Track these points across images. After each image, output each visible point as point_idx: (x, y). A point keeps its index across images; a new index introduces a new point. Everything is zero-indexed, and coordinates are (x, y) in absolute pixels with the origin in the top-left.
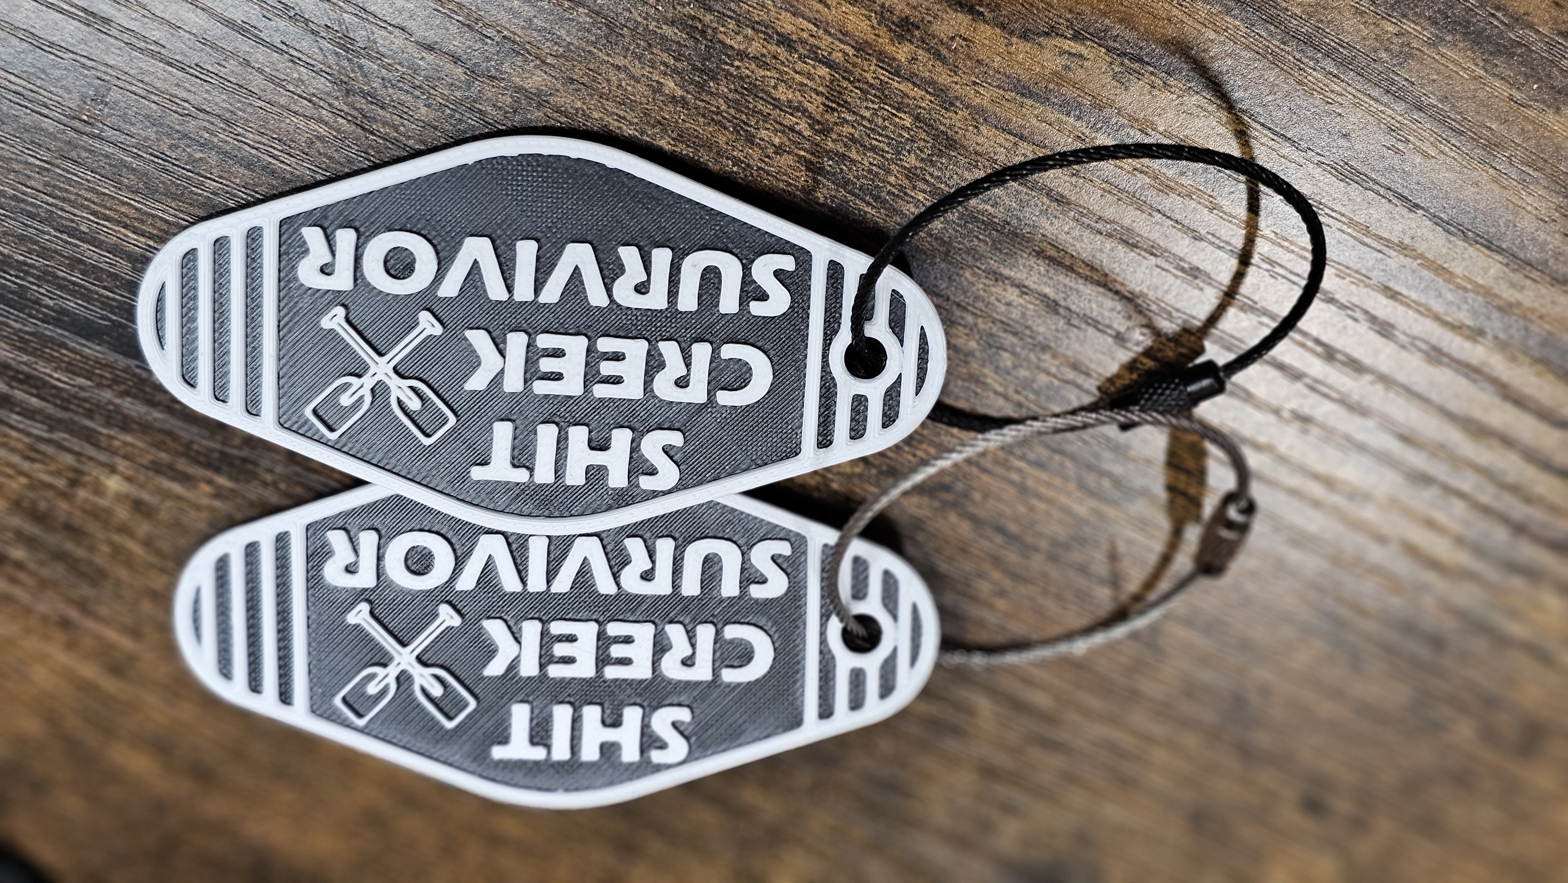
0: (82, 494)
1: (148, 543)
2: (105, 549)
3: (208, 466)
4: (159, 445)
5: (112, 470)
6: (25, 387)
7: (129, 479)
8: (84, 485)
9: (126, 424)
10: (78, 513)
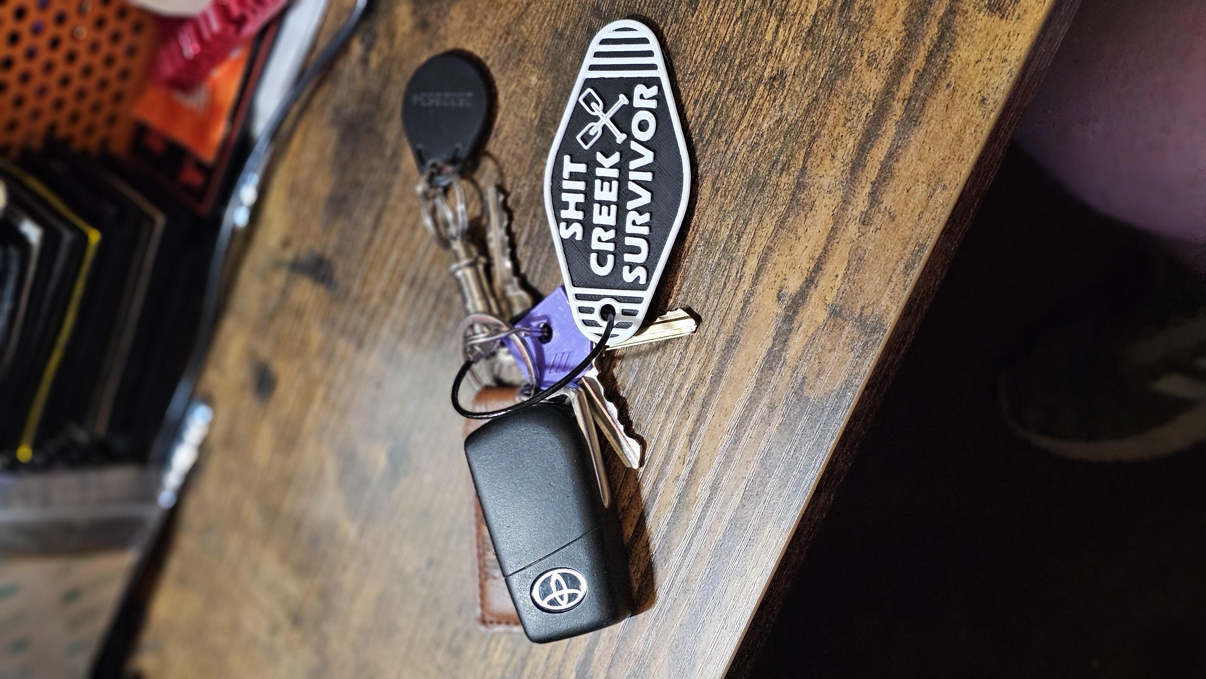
0: (531, 66)
1: (514, 92)
2: (512, 75)
3: (541, 117)
4: (547, 98)
5: (539, 79)
6: (566, 46)
7: (536, 85)
8: (533, 67)
9: (554, 84)
10: (524, 65)
